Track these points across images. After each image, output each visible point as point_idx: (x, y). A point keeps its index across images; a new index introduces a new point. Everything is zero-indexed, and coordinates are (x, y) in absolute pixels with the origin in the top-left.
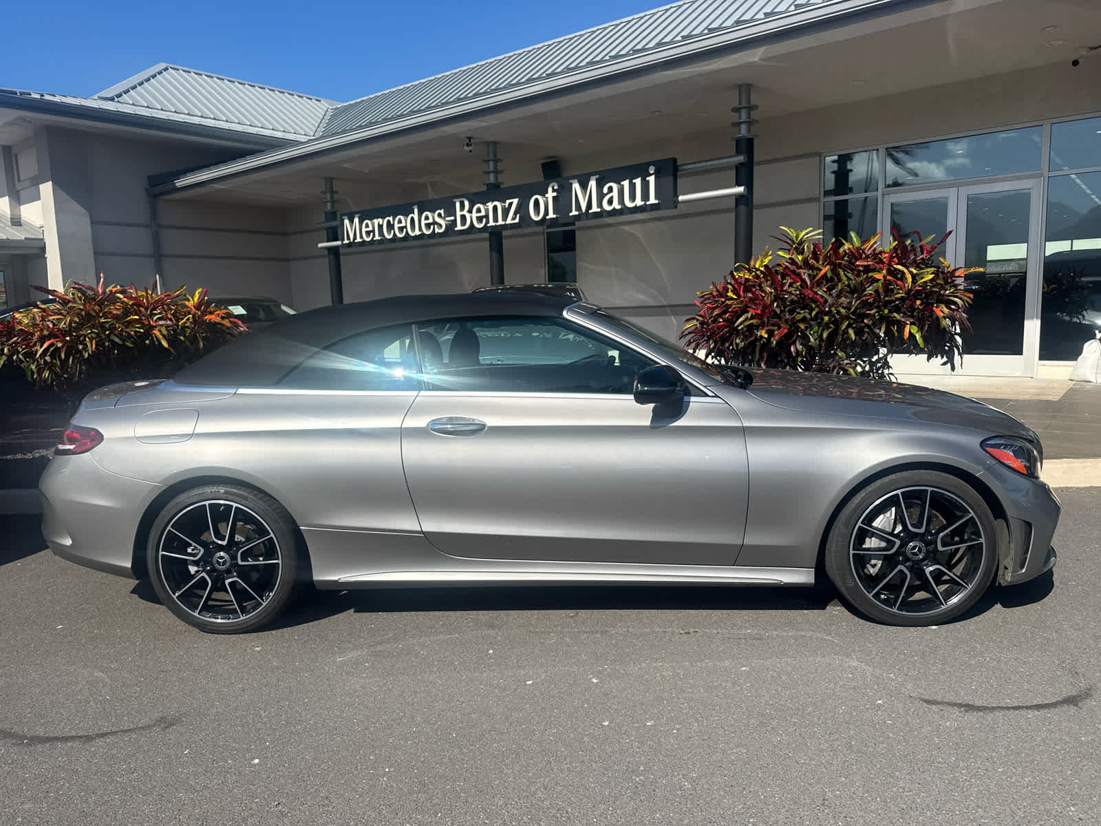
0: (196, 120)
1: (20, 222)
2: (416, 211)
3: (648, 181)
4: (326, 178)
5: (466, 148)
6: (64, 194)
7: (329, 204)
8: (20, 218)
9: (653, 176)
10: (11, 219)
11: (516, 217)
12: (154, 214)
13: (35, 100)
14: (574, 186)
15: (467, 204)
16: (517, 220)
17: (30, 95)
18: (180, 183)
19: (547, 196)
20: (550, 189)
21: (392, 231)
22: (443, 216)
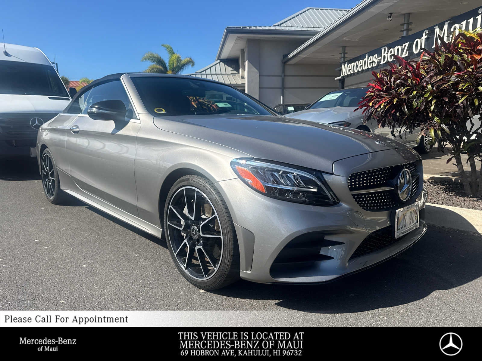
0: (299, 29)
1: (244, 77)
2: (367, 57)
3: (477, 19)
4: (342, 47)
5: (388, 19)
6: (251, 65)
7: (342, 59)
8: (244, 76)
9: (480, 16)
10: (242, 76)
11: (406, 53)
12: (284, 71)
13: (247, 30)
14: (436, 30)
15: (387, 49)
16: (407, 55)
17: (246, 27)
18: (290, 56)
19: (422, 38)
20: (424, 34)
21: (357, 68)
22: (377, 57)
